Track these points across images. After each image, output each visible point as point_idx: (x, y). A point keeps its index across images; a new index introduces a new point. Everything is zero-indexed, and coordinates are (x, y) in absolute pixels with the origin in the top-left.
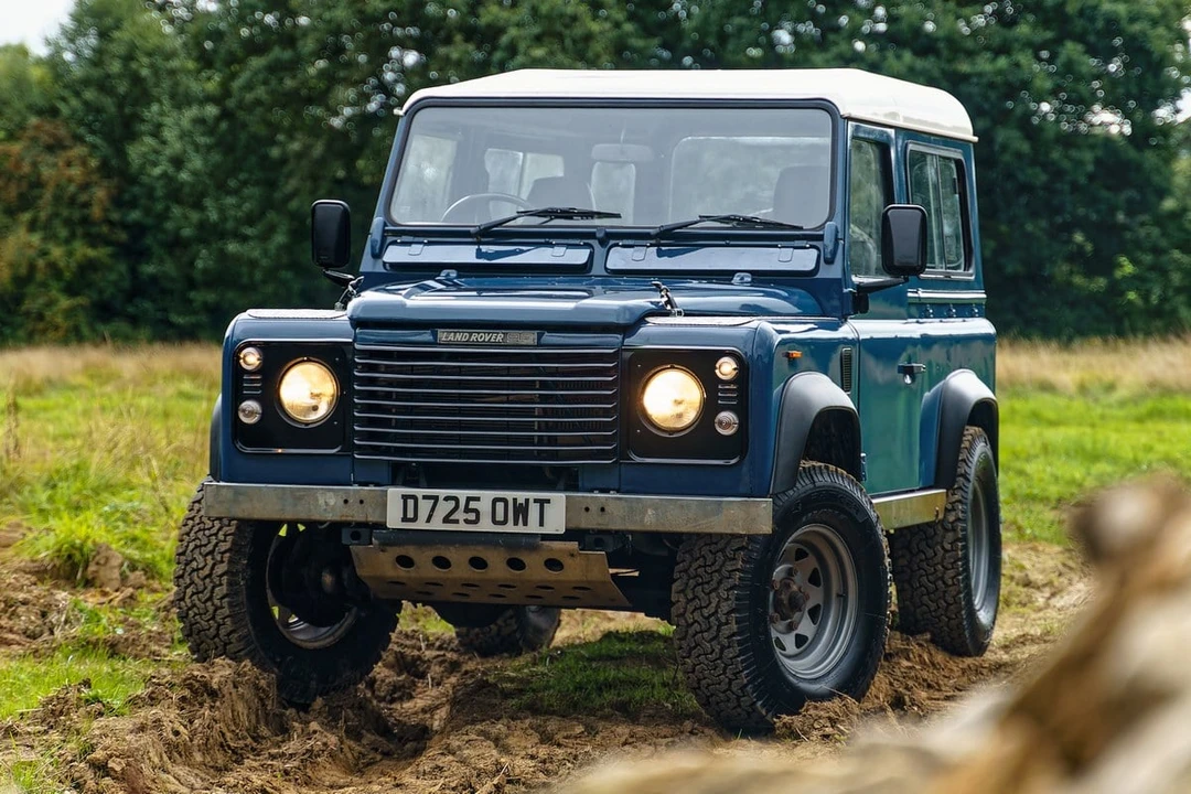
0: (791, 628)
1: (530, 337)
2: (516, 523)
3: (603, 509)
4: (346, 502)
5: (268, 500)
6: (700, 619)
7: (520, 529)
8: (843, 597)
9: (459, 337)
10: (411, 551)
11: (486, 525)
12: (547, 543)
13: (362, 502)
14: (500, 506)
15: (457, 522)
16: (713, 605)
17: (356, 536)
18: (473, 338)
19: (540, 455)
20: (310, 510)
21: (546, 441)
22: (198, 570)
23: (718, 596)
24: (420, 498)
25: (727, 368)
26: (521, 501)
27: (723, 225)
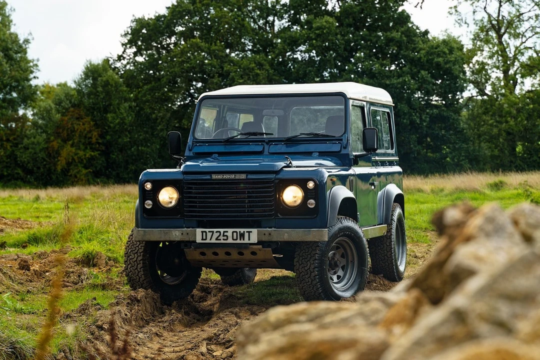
0: (335, 273)
1: (243, 176)
2: (240, 240)
3: (270, 234)
4: (182, 234)
5: (156, 234)
6: (304, 271)
7: (242, 242)
8: (353, 262)
9: (219, 177)
10: (205, 250)
11: (230, 241)
12: (251, 246)
13: (188, 234)
14: (235, 234)
15: (220, 240)
16: (309, 266)
17: (186, 246)
18: (224, 177)
19: (248, 216)
20: (170, 237)
21: (250, 211)
22: (132, 259)
23: (310, 263)
24: (207, 232)
25: (311, 185)
26: (242, 232)
27: (307, 136)
